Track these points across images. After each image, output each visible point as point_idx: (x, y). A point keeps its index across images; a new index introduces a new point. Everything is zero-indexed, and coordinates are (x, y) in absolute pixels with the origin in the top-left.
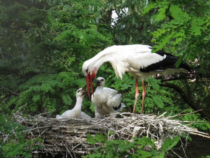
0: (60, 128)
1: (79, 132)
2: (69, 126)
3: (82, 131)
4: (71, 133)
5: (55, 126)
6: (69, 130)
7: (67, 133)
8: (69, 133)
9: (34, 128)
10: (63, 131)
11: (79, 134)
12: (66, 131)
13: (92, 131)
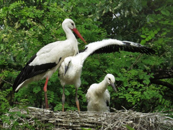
0: (56, 121)
1: (74, 125)
2: (65, 120)
3: (77, 124)
4: (67, 126)
5: (51, 119)
6: (65, 123)
7: (63, 126)
8: (64, 126)
9: (32, 121)
10: (59, 124)
11: (75, 127)
12: (62, 124)
13: (86, 124)
